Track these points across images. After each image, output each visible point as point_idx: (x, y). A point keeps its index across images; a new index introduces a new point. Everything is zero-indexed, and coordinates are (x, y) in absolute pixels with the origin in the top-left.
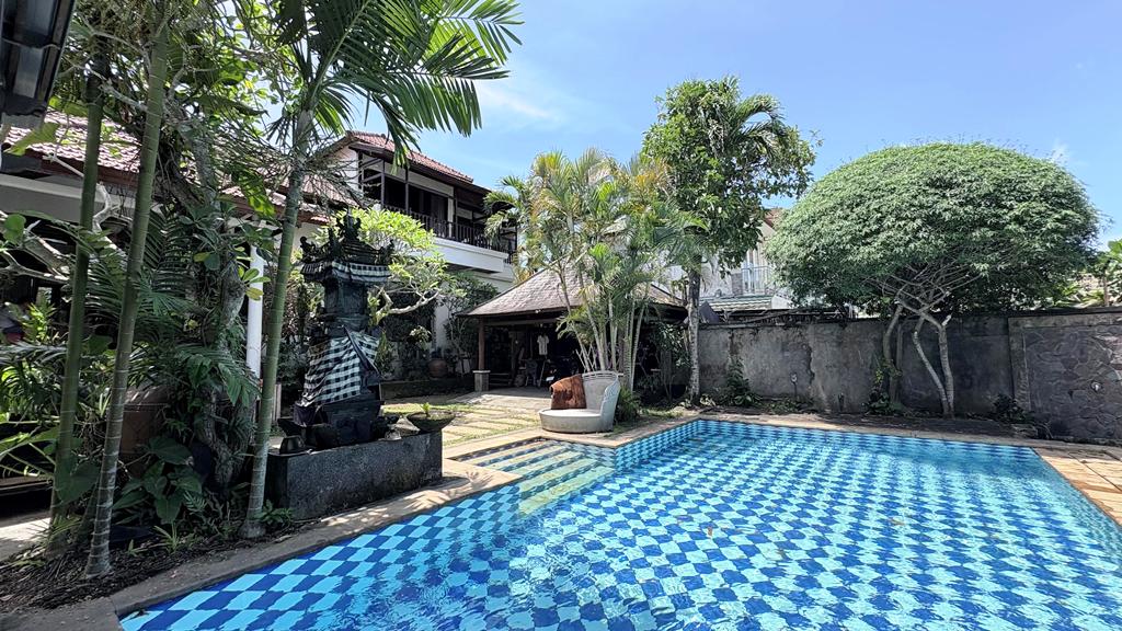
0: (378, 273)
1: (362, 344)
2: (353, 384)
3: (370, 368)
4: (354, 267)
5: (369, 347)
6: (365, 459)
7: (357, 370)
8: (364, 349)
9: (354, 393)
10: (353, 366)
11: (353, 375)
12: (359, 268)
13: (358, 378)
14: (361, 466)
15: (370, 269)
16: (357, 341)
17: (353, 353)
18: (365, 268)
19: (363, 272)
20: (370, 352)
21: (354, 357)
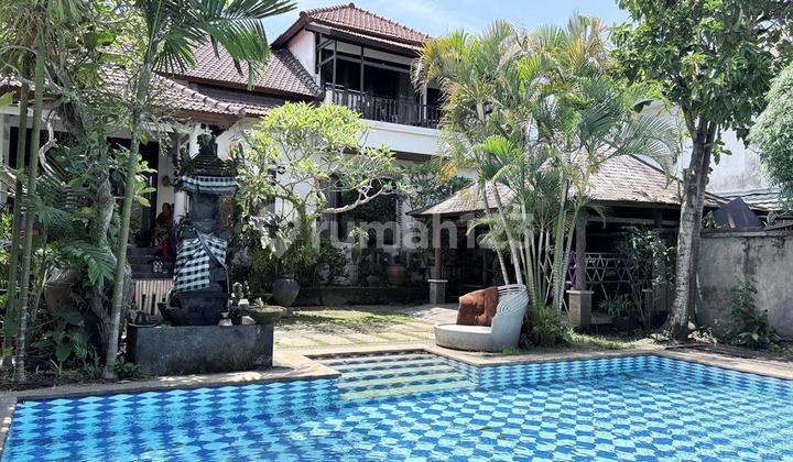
0: (224, 184)
2: (203, 278)
3: (220, 265)
4: (202, 180)
5: (217, 247)
6: (199, 338)
7: (207, 266)
8: (213, 249)
9: (203, 285)
10: (203, 263)
11: (203, 270)
12: (207, 180)
14: (195, 343)
15: (217, 180)
16: (206, 242)
17: (203, 252)
18: (212, 180)
19: (210, 184)
20: (219, 251)
21: (204, 255)
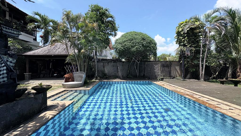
1: (7, 61)
2: (3, 78)
3: (11, 71)
5: (11, 62)
6: (19, 106)
7: (5, 71)
8: (8, 63)
9: (4, 81)
10: (3, 70)
11: (3, 74)
13: (6, 75)
14: (18, 110)
15: (11, 30)
16: (5, 59)
17: (3, 65)
18: (9, 29)
19: (8, 31)
20: (11, 64)
21: (4, 66)
